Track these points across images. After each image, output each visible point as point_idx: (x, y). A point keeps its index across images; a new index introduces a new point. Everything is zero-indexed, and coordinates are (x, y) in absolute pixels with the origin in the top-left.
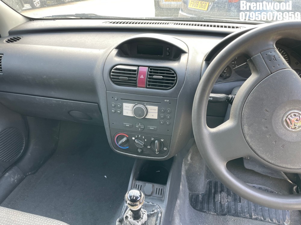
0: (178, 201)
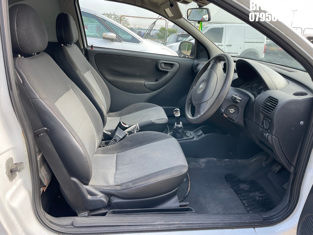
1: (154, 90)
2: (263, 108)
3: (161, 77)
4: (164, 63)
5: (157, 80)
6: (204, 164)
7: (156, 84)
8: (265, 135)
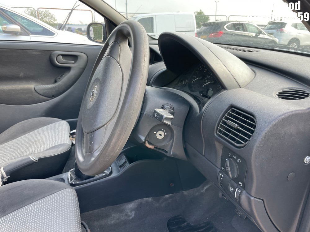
1: (54, 96)
2: (220, 131)
3: (62, 76)
4: (63, 55)
5: (56, 82)
6: (133, 212)
7: (54, 88)
8: (232, 189)
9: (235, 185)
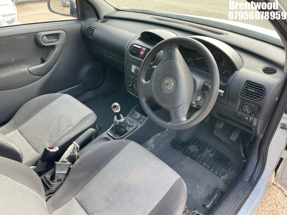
0: (159, 134)
1: (45, 74)
2: (243, 94)
3: (48, 54)
4: (47, 35)
7: (45, 67)
8: (247, 118)
9: (249, 116)
